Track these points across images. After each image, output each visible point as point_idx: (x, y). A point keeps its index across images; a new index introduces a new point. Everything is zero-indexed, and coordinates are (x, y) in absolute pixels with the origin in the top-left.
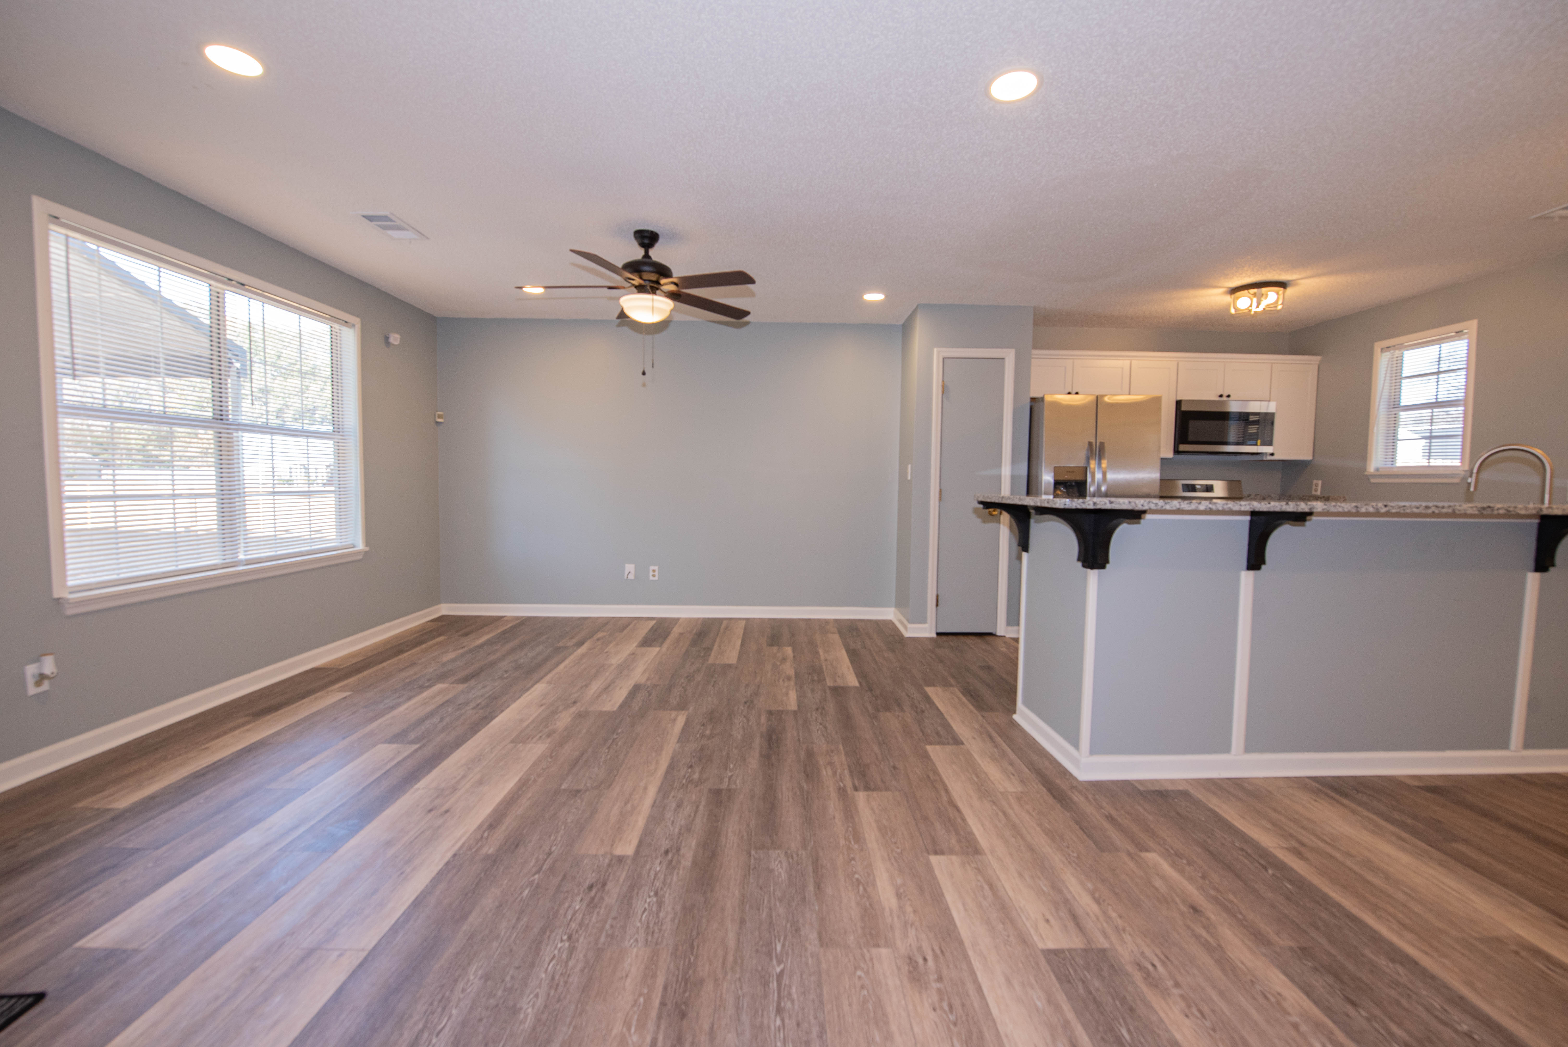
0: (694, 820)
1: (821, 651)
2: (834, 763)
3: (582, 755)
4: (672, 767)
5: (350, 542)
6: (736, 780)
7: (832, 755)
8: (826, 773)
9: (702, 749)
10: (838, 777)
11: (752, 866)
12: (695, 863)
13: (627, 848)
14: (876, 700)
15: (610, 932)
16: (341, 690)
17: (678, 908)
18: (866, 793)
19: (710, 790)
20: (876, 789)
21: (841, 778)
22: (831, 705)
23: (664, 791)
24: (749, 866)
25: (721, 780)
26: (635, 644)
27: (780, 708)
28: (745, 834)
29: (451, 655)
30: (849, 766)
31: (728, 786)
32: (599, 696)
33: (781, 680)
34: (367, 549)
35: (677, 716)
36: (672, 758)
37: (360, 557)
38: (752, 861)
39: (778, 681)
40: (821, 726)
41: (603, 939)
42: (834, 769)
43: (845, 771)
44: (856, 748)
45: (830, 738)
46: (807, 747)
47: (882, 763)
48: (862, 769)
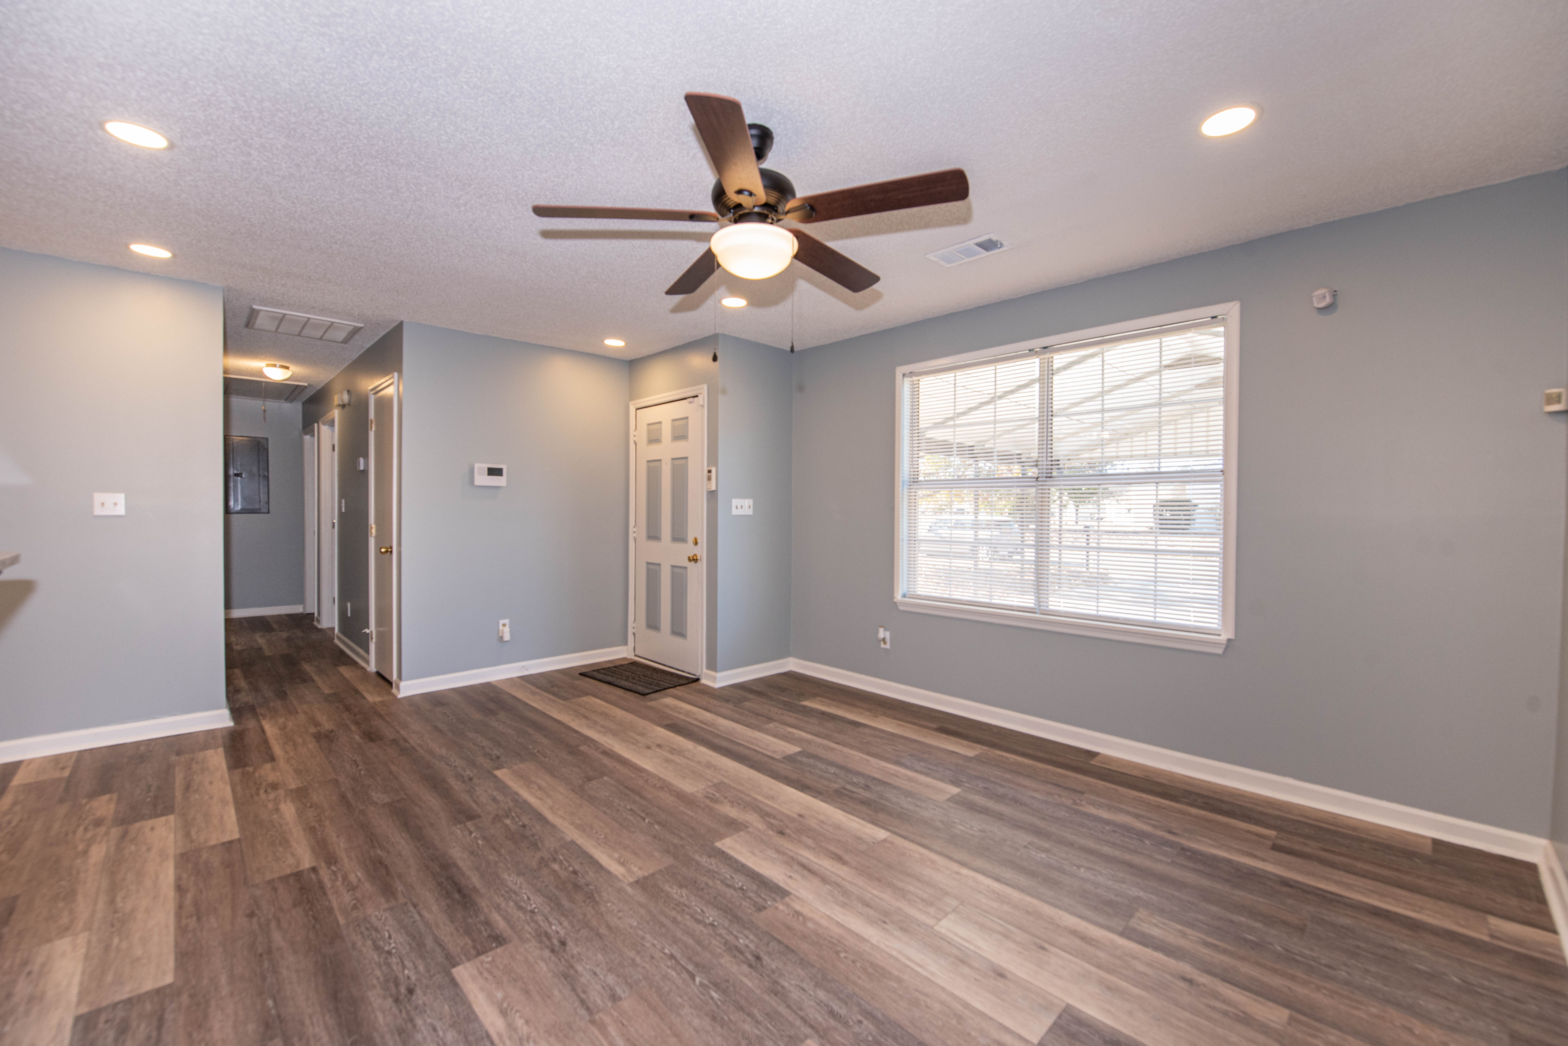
0: (471, 797)
2: (348, 891)
6: (462, 832)
7: (354, 902)
8: (357, 876)
10: (339, 876)
13: (501, 773)
18: (301, 868)
19: (481, 818)
20: (284, 879)
21: (336, 876)
24: (402, 790)
25: (479, 829)
28: (419, 803)
30: (325, 894)
31: (465, 824)
37: (1220, 651)
40: (387, 948)
42: (346, 883)
43: (329, 886)
44: (314, 927)
45: (363, 929)
46: (396, 899)
47: (271, 916)
48: (305, 896)
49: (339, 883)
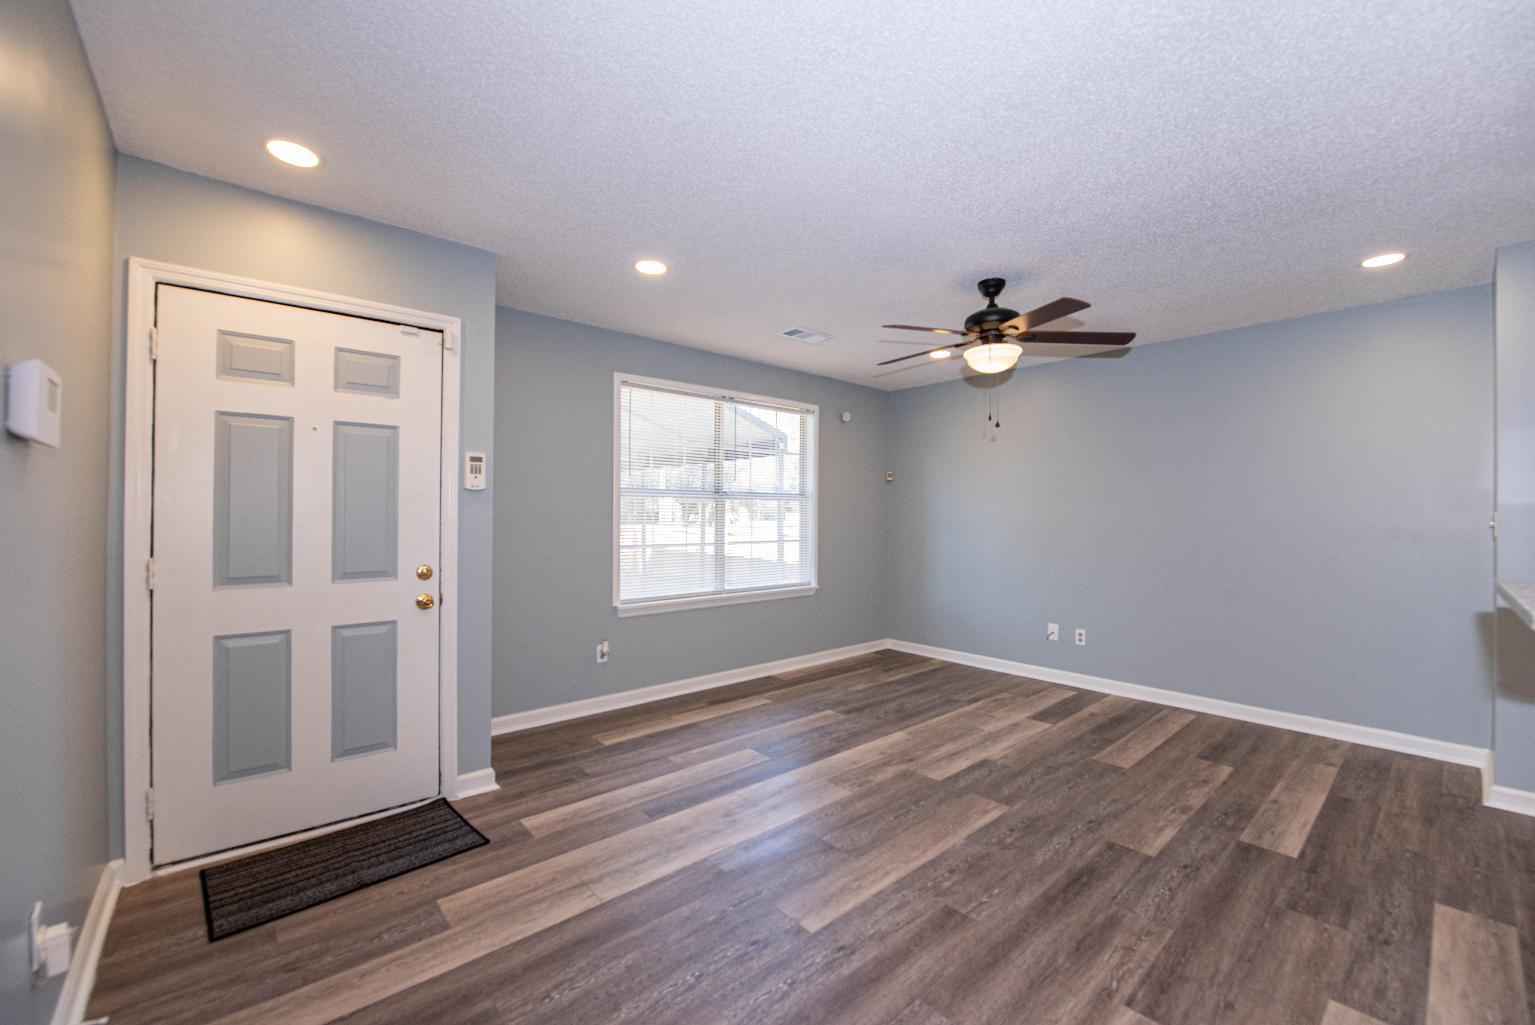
0: (897, 931)
1: (1279, 786)
2: (1134, 951)
3: (868, 814)
4: (932, 864)
5: (807, 581)
6: (984, 910)
7: (1143, 938)
8: (1109, 958)
9: (983, 858)
10: (1121, 973)
11: (901, 1017)
12: (853, 975)
13: (812, 925)
14: (1308, 889)
15: (727, 993)
16: (768, 698)
17: (795, 1010)
18: (1140, 1016)
19: (946, 907)
21: (1124, 975)
22: (1215, 870)
23: (899, 886)
24: (898, 1015)
25: (969, 901)
26: (1027, 715)
27: (1131, 846)
28: (931, 976)
29: (861, 687)
30: (1153, 966)
31: (968, 913)
32: (940, 760)
33: (1172, 808)
34: (818, 587)
35: (994, 808)
36: (944, 853)
37: (813, 593)
38: (907, 1012)
39: (1166, 809)
40: (1168, 893)
41: (716, 995)
42: (1127, 959)
43: (1140, 971)
44: (1193, 946)
45: (1165, 915)
46: (1117, 913)
47: (1214, 988)
48: (1171, 980)
49: (1131, 965)
